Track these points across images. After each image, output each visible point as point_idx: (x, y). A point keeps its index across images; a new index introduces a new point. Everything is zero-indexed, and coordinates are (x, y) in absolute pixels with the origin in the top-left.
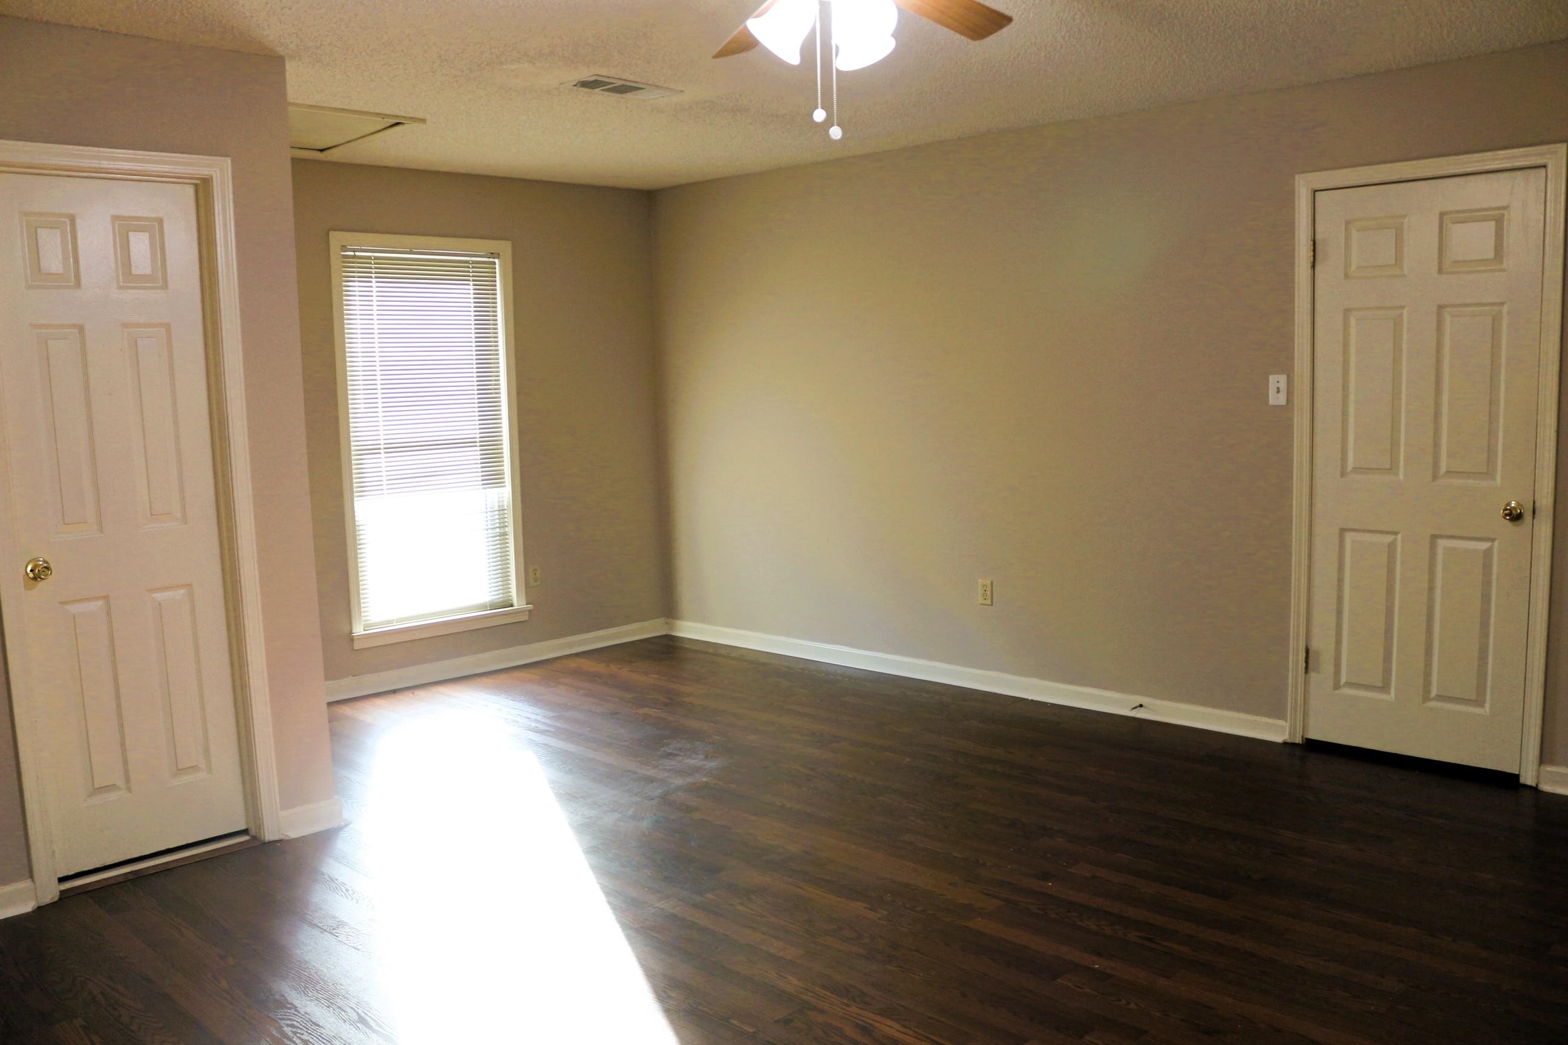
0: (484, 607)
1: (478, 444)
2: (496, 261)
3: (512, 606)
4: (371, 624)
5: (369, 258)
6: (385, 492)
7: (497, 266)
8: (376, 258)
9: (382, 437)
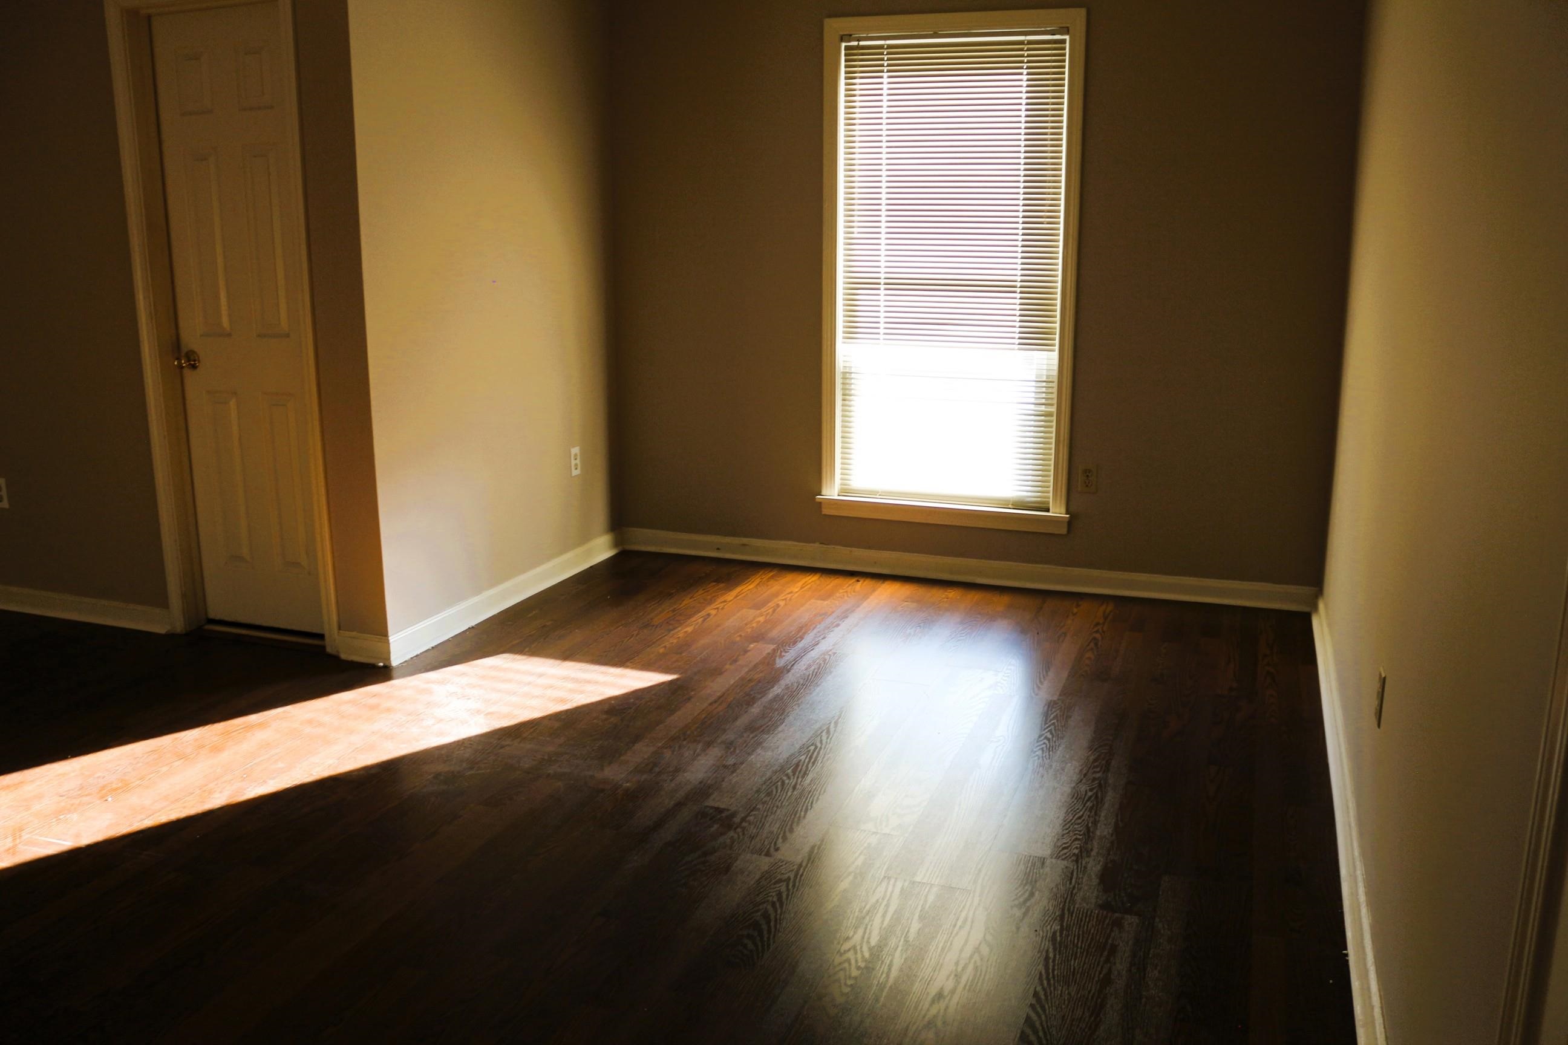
0: (1005, 503)
1: (1018, 290)
2: (1067, 37)
3: (1048, 510)
4: (851, 489)
5: (881, 47)
6: (881, 337)
7: (1068, 45)
8: (890, 47)
9: (883, 270)
